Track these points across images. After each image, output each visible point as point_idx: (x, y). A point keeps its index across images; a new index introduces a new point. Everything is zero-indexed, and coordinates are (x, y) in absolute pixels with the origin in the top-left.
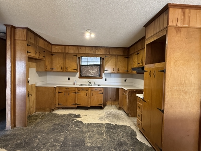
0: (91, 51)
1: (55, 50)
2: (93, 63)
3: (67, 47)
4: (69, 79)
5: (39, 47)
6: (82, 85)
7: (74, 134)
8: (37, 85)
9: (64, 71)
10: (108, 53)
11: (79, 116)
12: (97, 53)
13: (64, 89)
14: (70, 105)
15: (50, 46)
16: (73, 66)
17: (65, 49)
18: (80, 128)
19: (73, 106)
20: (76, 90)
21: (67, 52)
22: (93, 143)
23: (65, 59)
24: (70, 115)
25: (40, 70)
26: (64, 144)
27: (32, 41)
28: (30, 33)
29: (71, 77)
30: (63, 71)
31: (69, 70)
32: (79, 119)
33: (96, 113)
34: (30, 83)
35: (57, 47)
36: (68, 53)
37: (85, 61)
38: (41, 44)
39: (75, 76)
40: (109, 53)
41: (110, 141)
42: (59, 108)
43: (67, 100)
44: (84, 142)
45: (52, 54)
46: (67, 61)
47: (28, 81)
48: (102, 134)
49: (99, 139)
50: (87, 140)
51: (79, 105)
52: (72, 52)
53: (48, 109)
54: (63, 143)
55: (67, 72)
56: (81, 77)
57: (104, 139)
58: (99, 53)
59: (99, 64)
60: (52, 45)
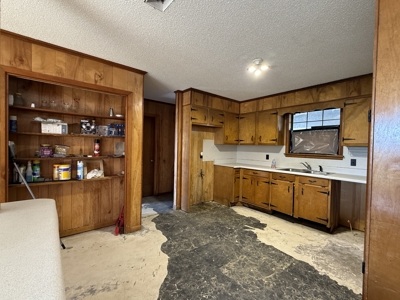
0: (307, 97)
1: (244, 110)
2: (319, 124)
3: (261, 101)
4: (267, 157)
5: (211, 109)
6: (288, 170)
7: (223, 246)
8: (216, 163)
9: (256, 143)
10: (355, 94)
11: (262, 226)
12: (322, 99)
13: (251, 173)
14: (259, 204)
15: (237, 105)
16: (270, 132)
17: (258, 104)
18: (243, 243)
19: (264, 207)
20: (268, 178)
21: (260, 109)
22: (233, 273)
23: (257, 121)
24: (249, 220)
25: (219, 143)
26: (200, 249)
27: (200, 104)
28: (196, 94)
29: (270, 155)
30: (254, 144)
31: (263, 141)
32: (256, 231)
33: (305, 235)
34: (204, 159)
35: (246, 104)
36: (263, 111)
37: (301, 122)
38: (216, 104)
39: (278, 152)
40: (359, 91)
41: (268, 291)
42: (244, 205)
43: (254, 194)
44: (224, 262)
45: (238, 117)
46: (261, 126)
47: (201, 157)
48: (269, 272)
49: (251, 274)
50: (231, 265)
51: (274, 208)
52: (269, 107)
53: (225, 201)
54: (200, 247)
55: (260, 144)
56: (289, 153)
57: (261, 282)
58: (328, 99)
59: (338, 123)
60: (240, 102)
